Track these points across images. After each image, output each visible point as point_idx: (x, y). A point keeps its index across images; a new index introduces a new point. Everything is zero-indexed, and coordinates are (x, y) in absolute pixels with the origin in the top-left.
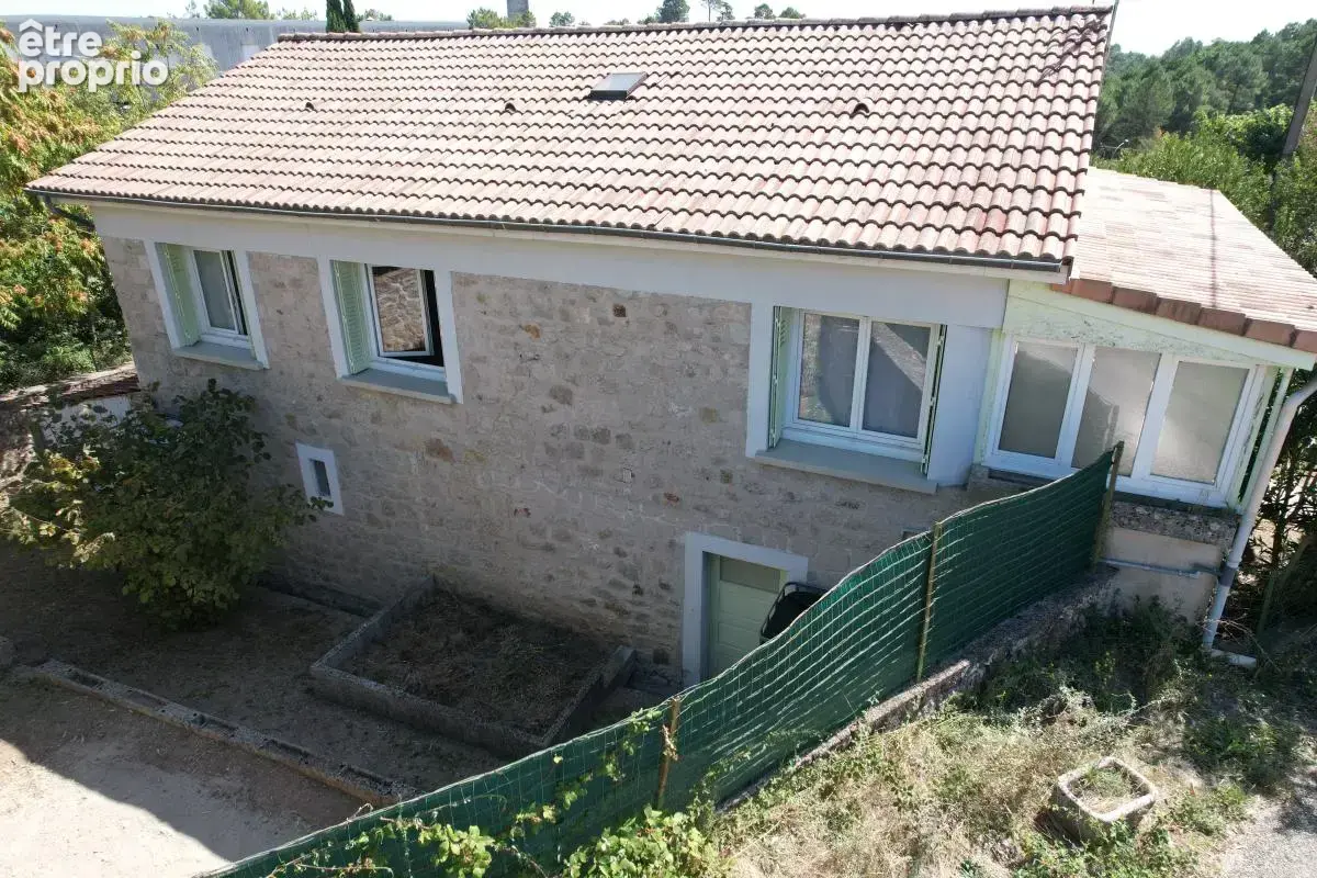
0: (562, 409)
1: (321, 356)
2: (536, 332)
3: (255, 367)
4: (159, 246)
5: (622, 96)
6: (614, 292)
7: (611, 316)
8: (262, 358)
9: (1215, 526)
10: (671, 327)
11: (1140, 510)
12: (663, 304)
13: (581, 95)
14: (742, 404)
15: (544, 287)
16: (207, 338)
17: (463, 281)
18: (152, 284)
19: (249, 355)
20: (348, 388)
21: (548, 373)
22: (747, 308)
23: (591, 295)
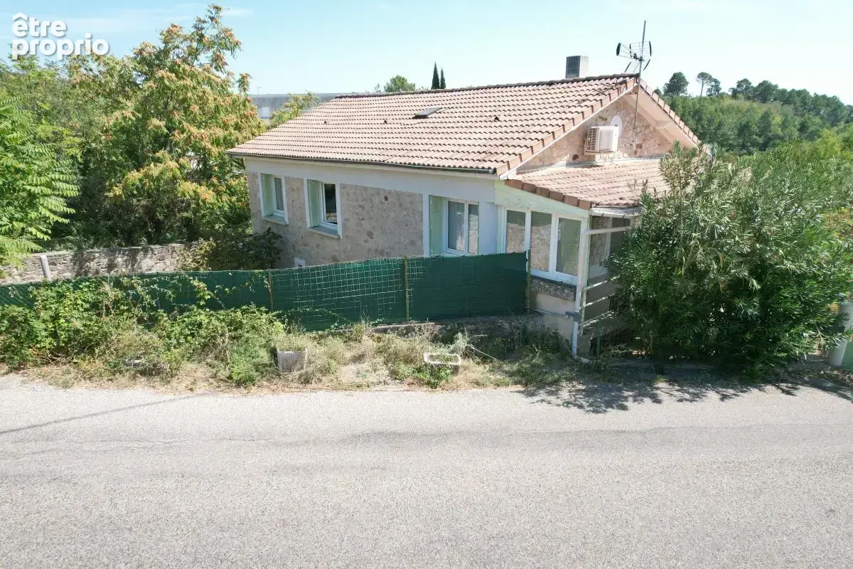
0: (370, 240)
1: (303, 219)
2: (363, 207)
3: (283, 224)
4: (262, 174)
5: (425, 117)
6: (384, 190)
7: (384, 200)
8: (287, 220)
9: (566, 291)
10: (401, 205)
11: (541, 283)
12: (398, 195)
13: (411, 117)
14: (421, 238)
15: (365, 189)
16: (275, 214)
17: (343, 187)
18: (258, 191)
19: (283, 219)
20: (311, 232)
21: (367, 225)
22: (421, 195)
23: (378, 191)
